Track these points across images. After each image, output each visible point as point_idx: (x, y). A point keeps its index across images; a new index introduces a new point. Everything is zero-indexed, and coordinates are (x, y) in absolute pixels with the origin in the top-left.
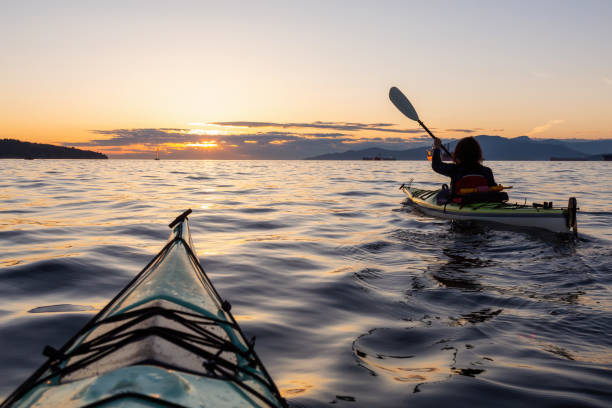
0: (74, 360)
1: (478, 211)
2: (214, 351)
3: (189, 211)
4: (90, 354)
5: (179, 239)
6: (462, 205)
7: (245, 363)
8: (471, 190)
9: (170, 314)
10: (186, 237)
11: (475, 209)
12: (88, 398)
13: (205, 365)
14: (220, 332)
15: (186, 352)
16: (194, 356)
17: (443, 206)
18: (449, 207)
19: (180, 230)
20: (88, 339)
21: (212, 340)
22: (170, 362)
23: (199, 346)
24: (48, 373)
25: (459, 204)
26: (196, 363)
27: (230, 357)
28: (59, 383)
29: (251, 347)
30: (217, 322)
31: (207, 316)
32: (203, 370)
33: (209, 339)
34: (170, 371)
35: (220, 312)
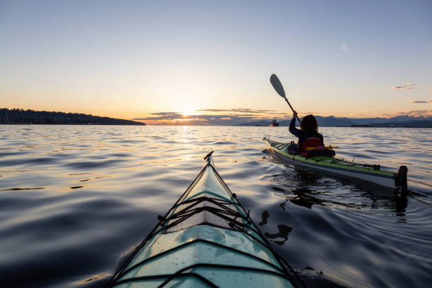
0: (171, 222)
1: (319, 163)
2: (233, 217)
3: (213, 152)
4: (177, 219)
5: (209, 165)
6: (307, 158)
7: (246, 222)
8: (313, 148)
9: (210, 200)
10: (212, 163)
11: (317, 161)
12: (180, 242)
13: (229, 224)
14: (233, 208)
15: (220, 218)
16: (224, 220)
17: (293, 156)
18: (297, 157)
19: (209, 160)
20: (175, 212)
21: (231, 212)
22: (214, 223)
23: (225, 215)
24: (160, 227)
25: (304, 156)
26: (225, 223)
27: (239, 220)
28: (166, 233)
29: (248, 215)
30: (231, 203)
31: (227, 200)
32: (229, 227)
33: (229, 212)
34: (215, 228)
35: (231, 198)
